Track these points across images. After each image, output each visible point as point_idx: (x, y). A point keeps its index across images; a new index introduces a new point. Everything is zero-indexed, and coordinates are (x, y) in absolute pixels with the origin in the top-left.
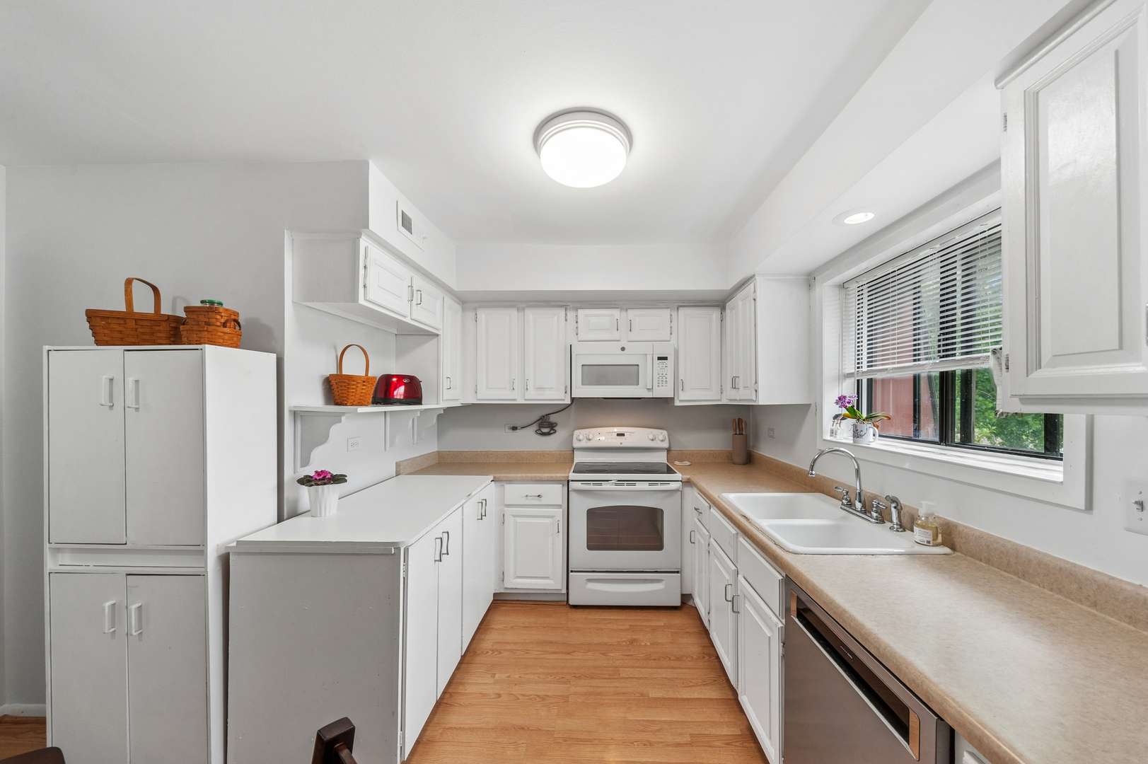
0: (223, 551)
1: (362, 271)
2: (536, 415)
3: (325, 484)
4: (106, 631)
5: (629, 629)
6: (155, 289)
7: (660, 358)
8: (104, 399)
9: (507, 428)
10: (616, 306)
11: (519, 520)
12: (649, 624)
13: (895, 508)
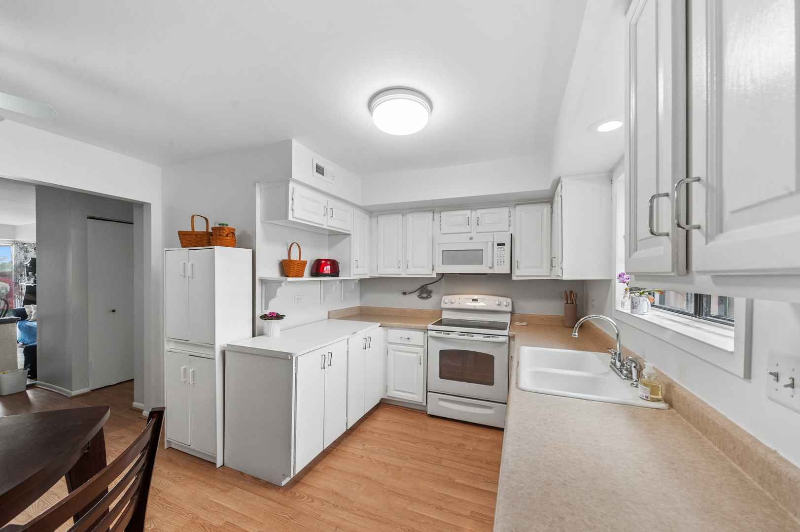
0: (223, 349)
1: (290, 202)
2: (418, 285)
3: (272, 319)
4: (182, 380)
5: (461, 437)
6: (206, 219)
7: (498, 245)
8: (181, 273)
9: (400, 293)
10: (468, 208)
11: (397, 353)
12: (478, 436)
13: (634, 367)
